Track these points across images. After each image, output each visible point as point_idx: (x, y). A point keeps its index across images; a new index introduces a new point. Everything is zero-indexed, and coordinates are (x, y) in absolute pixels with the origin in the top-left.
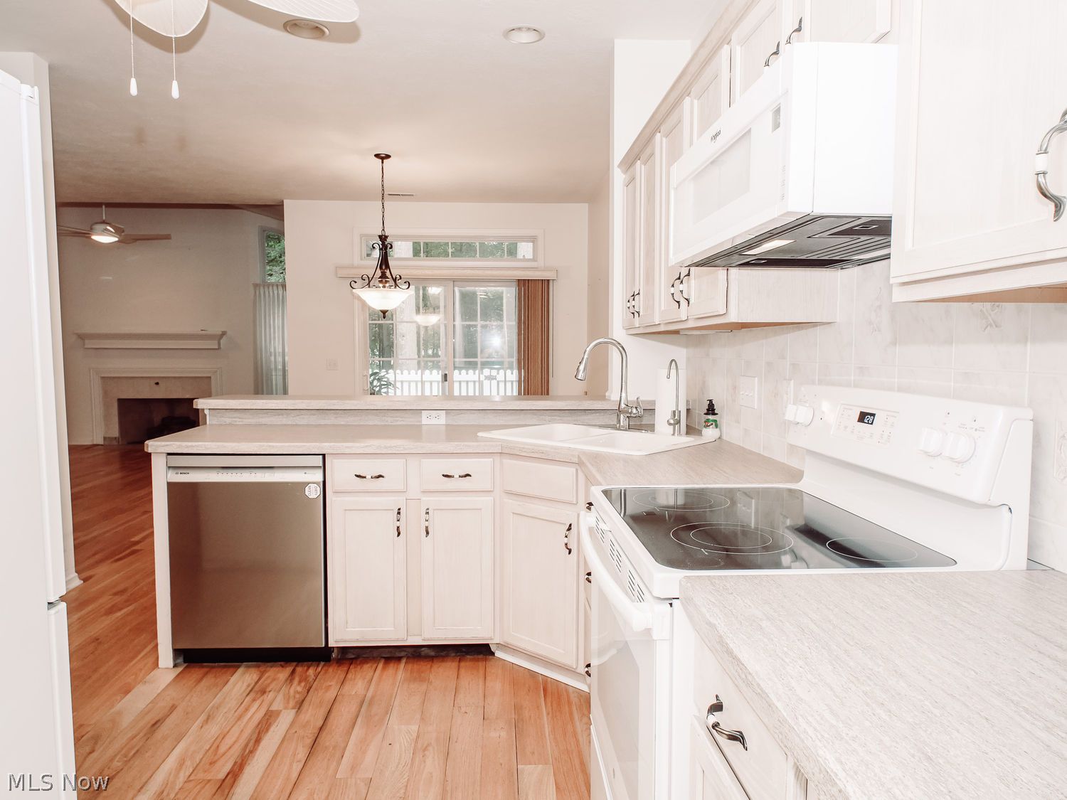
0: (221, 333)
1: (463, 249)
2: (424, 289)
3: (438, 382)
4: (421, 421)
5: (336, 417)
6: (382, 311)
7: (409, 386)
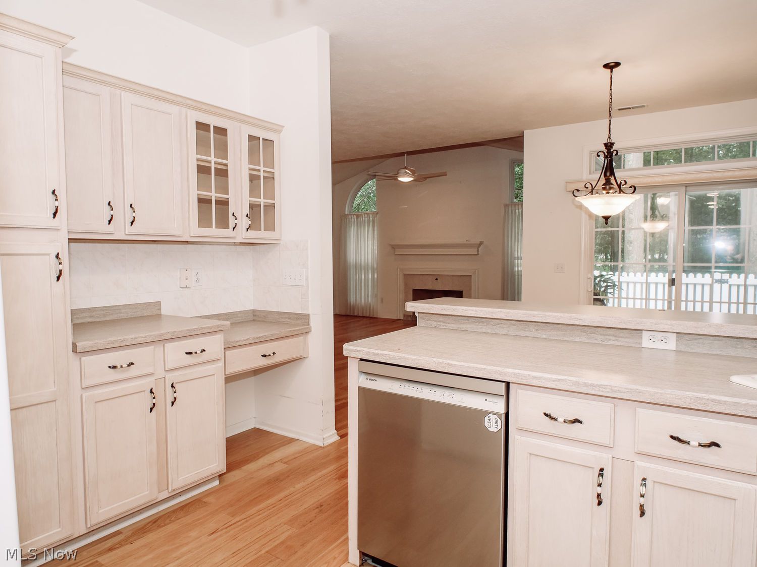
0: (479, 243)
1: (693, 155)
2: (653, 199)
3: (664, 284)
4: (640, 343)
5: (537, 330)
6: (604, 217)
7: (635, 286)
